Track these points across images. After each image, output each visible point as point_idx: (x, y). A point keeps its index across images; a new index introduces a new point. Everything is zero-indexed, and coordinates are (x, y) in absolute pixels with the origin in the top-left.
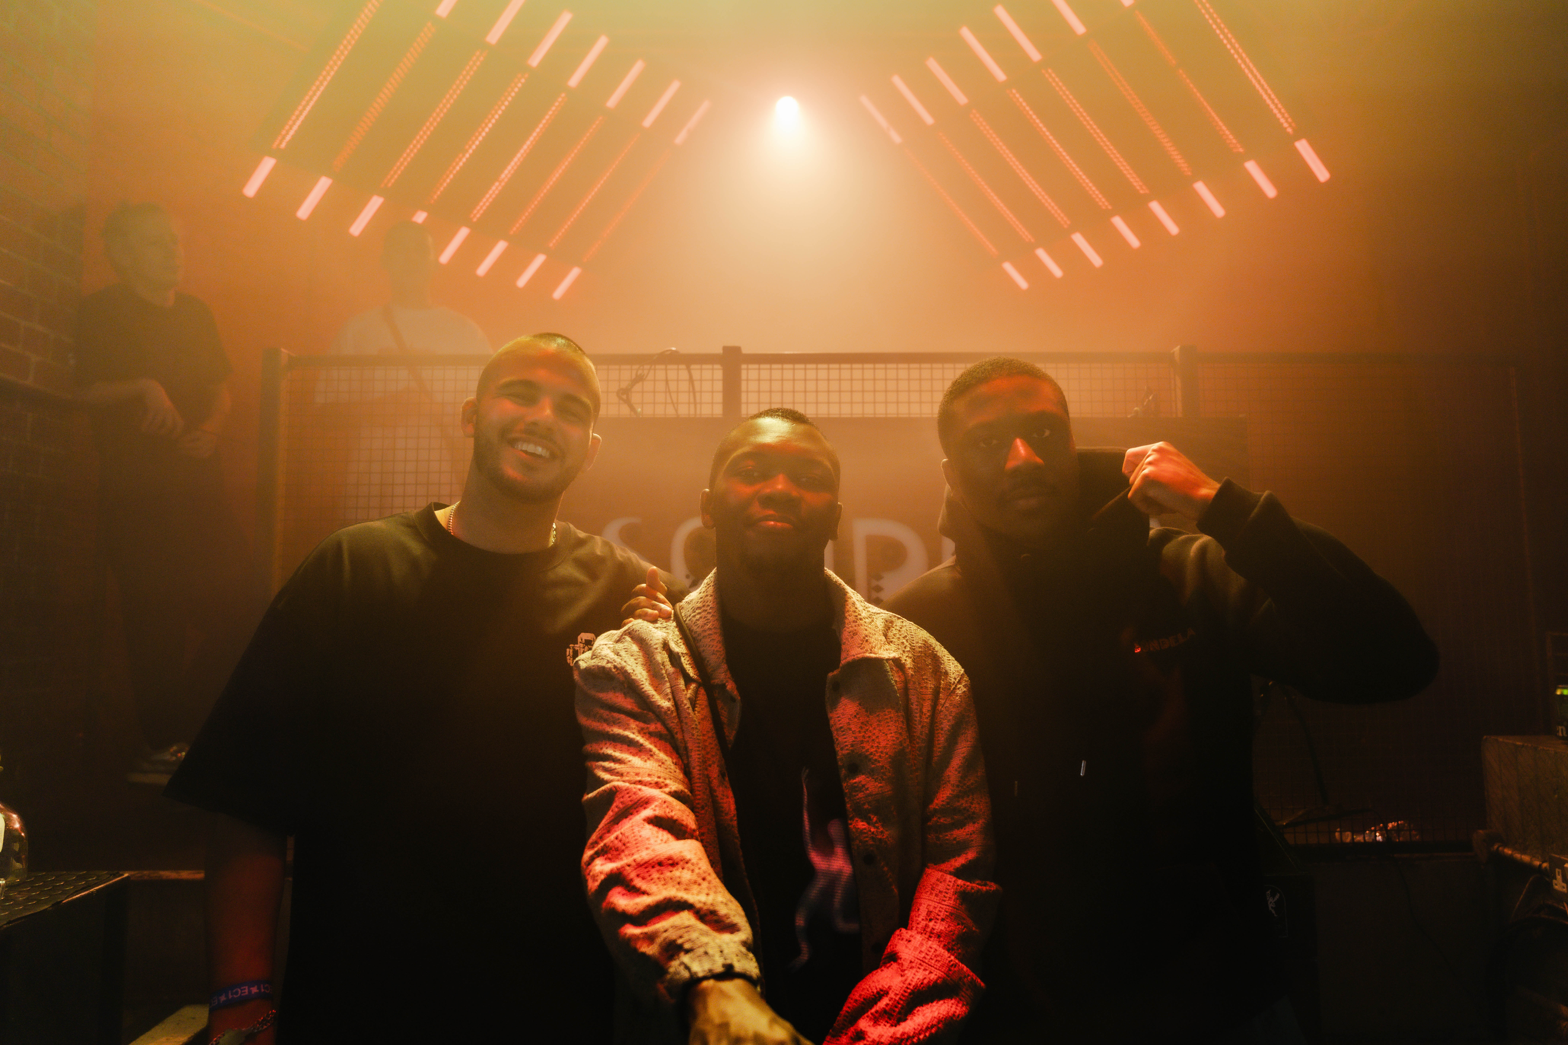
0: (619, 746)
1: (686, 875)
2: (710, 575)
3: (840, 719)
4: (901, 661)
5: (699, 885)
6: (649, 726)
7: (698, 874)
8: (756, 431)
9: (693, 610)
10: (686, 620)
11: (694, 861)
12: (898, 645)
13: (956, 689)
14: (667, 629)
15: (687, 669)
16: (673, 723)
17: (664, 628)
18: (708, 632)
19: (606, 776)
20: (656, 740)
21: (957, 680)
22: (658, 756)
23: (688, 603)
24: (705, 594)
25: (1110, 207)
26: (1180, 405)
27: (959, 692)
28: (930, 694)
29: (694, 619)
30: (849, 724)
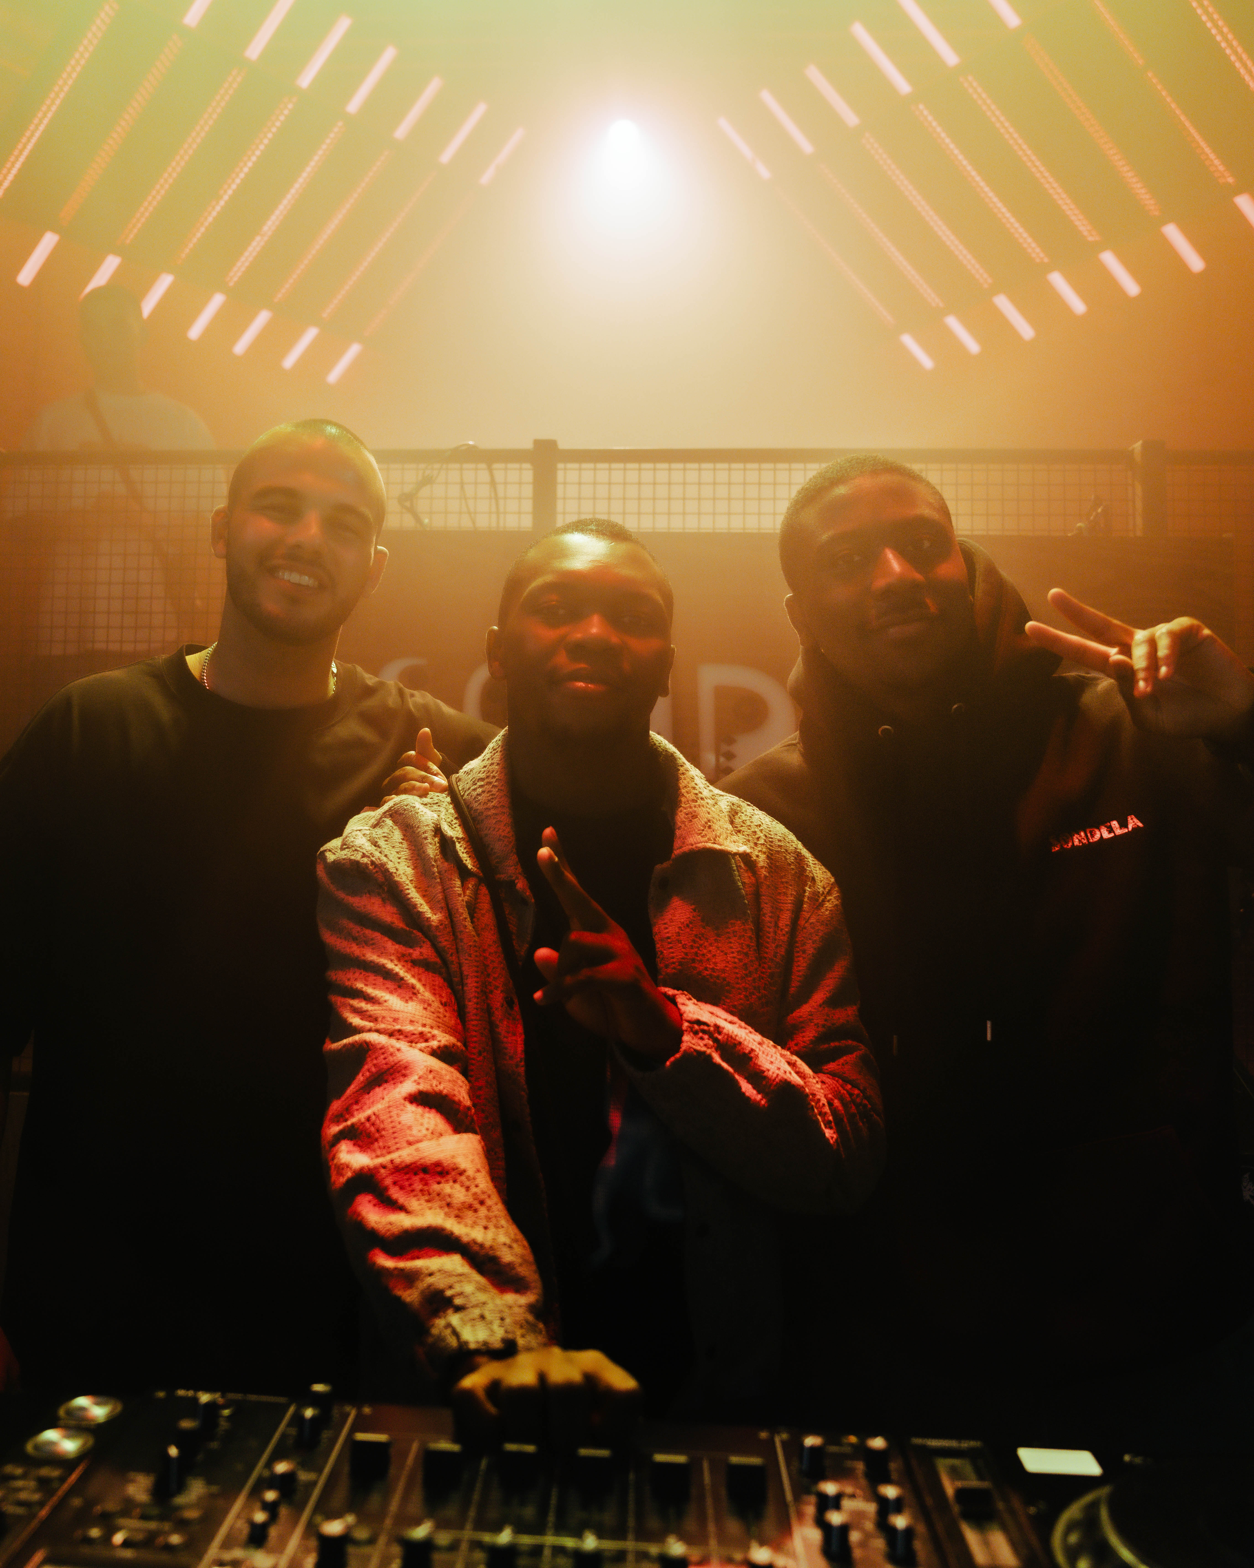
0: (372, 978)
1: (458, 1193)
2: (497, 738)
3: (666, 926)
4: (751, 857)
5: (476, 1211)
6: (411, 951)
7: (475, 1194)
8: (563, 552)
9: (474, 782)
10: (464, 794)
11: (470, 1172)
12: (748, 835)
13: (825, 901)
14: (439, 806)
15: (464, 859)
16: (444, 942)
17: (434, 804)
18: (493, 811)
19: (356, 1021)
20: (421, 970)
21: (827, 890)
22: (423, 995)
23: (467, 773)
24: (490, 762)
25: (1046, 260)
26: (1139, 521)
27: (828, 905)
28: (790, 903)
29: (474, 793)
30: (678, 934)
